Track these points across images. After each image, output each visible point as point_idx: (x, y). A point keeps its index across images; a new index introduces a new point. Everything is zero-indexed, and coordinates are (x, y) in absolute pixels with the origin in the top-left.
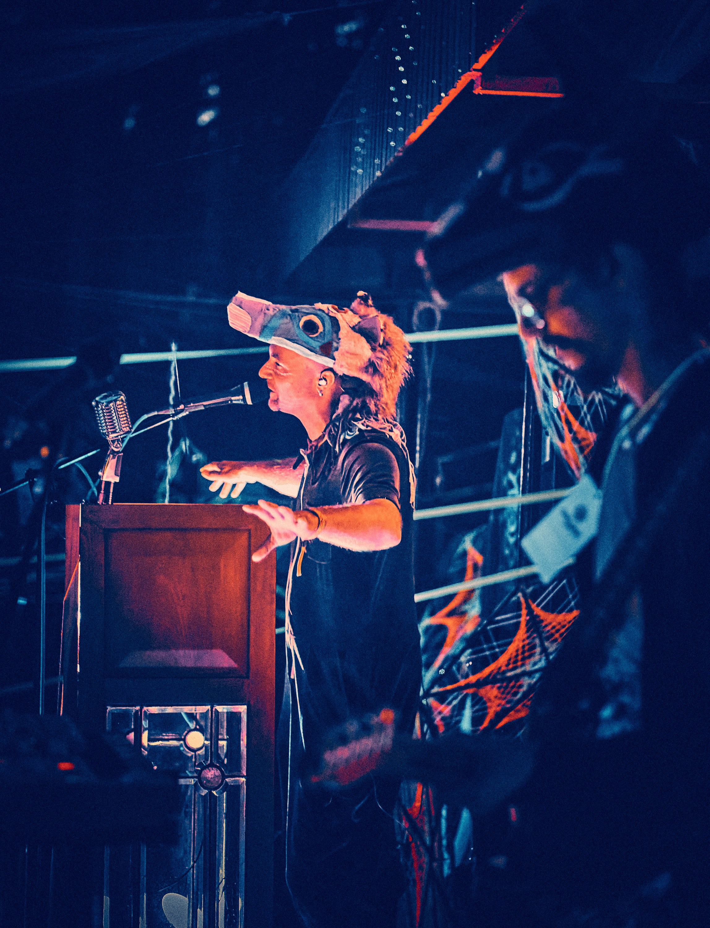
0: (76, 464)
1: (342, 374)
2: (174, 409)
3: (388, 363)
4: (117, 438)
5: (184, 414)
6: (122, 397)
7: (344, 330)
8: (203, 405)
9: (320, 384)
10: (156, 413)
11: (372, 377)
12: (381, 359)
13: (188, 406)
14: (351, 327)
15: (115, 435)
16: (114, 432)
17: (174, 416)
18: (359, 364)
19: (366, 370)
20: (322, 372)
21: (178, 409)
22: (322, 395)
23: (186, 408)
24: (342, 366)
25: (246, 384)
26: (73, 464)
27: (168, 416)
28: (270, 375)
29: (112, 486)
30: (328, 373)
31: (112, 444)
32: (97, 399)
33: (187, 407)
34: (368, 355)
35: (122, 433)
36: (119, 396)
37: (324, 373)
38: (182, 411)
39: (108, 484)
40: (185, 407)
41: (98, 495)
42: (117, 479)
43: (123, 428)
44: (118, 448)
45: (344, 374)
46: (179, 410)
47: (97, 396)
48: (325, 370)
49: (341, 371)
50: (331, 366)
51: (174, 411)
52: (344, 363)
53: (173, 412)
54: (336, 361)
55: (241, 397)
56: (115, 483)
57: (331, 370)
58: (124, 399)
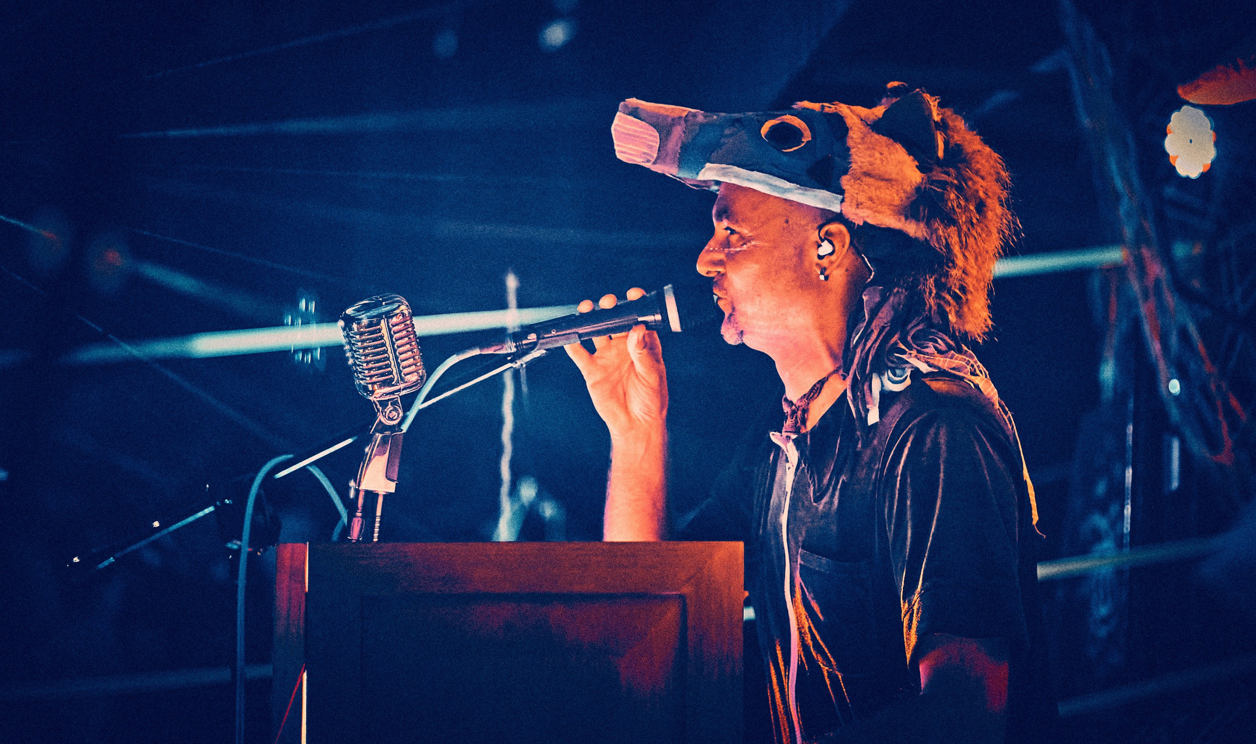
0: (309, 468)
1: (861, 224)
2: (516, 343)
3: (959, 189)
4: (392, 397)
5: (536, 354)
6: (403, 307)
7: (856, 133)
8: (577, 333)
9: (821, 254)
10: (476, 352)
11: (928, 225)
12: (943, 184)
13: (546, 336)
14: (868, 125)
15: (387, 389)
16: (388, 383)
17: (516, 357)
18: (897, 202)
19: (910, 211)
20: (820, 228)
21: (524, 342)
22: (827, 278)
23: (541, 341)
24: (858, 205)
25: (668, 288)
26: (304, 468)
27: (502, 360)
28: (720, 263)
29: (380, 500)
30: (834, 227)
31: (381, 408)
32: (350, 311)
33: (544, 338)
34: (913, 181)
35: (402, 386)
36: (396, 305)
37: (826, 228)
38: (533, 346)
39: (371, 496)
40: (538, 338)
41: (350, 521)
42: (391, 487)
43: (405, 375)
44: (392, 419)
45: (865, 223)
46: (526, 344)
47: (351, 304)
48: (829, 222)
49: (859, 216)
50: (836, 208)
51: (516, 347)
52: (862, 198)
53: (514, 350)
54: (846, 195)
55: (658, 317)
56: (387, 496)
57: (839, 218)
58: (406, 312)
